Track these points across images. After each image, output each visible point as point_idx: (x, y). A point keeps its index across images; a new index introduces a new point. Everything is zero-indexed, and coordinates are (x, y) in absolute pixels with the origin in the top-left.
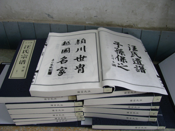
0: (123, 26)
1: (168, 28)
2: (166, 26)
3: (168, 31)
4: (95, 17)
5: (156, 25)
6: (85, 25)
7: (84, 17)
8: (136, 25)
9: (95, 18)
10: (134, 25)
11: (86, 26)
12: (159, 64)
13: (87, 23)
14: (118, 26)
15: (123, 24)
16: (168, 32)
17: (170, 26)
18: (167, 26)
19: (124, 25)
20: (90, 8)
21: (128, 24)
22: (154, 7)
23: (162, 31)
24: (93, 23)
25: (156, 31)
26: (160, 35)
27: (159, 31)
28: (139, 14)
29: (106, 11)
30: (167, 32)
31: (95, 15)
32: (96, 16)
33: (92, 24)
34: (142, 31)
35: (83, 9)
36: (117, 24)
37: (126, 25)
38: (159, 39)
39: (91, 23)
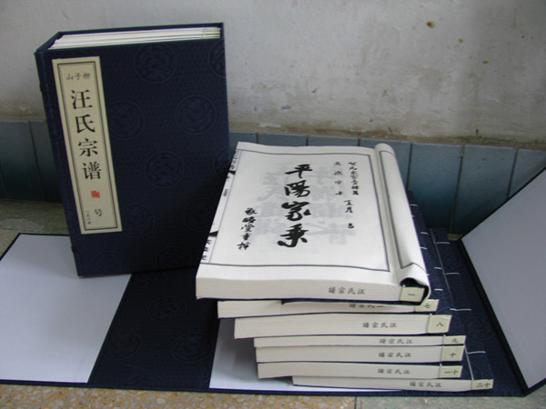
0: (359, 134)
1: (480, 137)
2: (477, 131)
3: (483, 144)
4: (284, 108)
5: (449, 129)
6: (257, 131)
7: (255, 110)
8: (396, 130)
9: (285, 111)
10: (391, 131)
11: (260, 133)
12: (464, 240)
13: (263, 125)
14: (348, 132)
15: (361, 129)
16: (483, 147)
17: (486, 131)
18: (481, 132)
19: (362, 131)
20: (270, 86)
21: (373, 127)
22: (440, 80)
23: (467, 146)
24: (279, 126)
25: (449, 145)
26: (462, 158)
27: (458, 146)
28: (401, 99)
29: (314, 92)
30: (480, 146)
31: (284, 105)
32: (288, 107)
33: (275, 129)
34: (412, 145)
35: (253, 87)
36: (345, 128)
37: (368, 129)
38: (460, 170)
39: (275, 126)
